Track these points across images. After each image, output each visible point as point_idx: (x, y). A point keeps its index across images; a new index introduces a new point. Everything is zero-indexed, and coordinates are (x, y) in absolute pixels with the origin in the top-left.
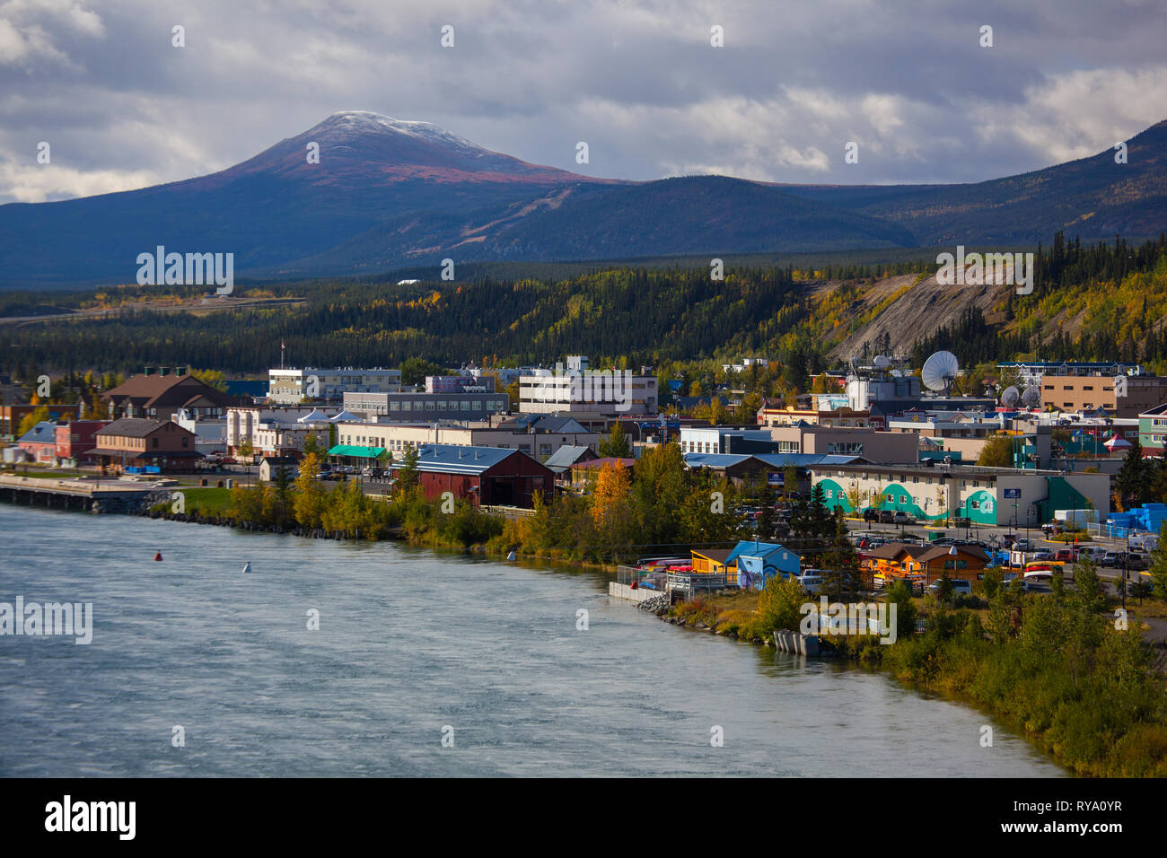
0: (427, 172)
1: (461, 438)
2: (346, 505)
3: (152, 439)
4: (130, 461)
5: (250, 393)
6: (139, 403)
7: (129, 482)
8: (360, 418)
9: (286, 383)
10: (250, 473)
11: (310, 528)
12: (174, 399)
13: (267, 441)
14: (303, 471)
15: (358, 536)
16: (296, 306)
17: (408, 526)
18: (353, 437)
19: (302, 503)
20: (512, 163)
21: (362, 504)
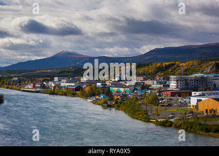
0: (73, 56)
1: (73, 84)
2: (60, 92)
3: (41, 85)
4: (39, 87)
5: (52, 80)
6: (40, 81)
7: (38, 89)
8: (63, 82)
9: (56, 79)
10: (51, 89)
11: (57, 94)
12: (44, 81)
13: (53, 85)
14: (56, 88)
15: (62, 95)
16: (59, 71)
17: (67, 94)
18: (62, 84)
19: (56, 91)
20: (82, 55)
21: (62, 91)
